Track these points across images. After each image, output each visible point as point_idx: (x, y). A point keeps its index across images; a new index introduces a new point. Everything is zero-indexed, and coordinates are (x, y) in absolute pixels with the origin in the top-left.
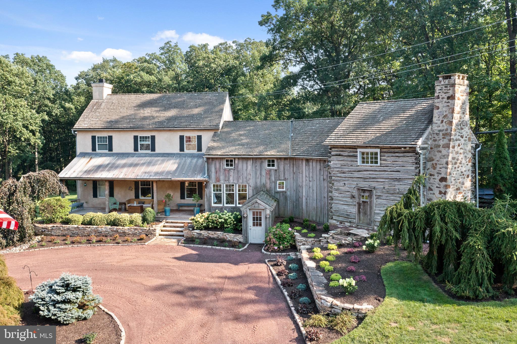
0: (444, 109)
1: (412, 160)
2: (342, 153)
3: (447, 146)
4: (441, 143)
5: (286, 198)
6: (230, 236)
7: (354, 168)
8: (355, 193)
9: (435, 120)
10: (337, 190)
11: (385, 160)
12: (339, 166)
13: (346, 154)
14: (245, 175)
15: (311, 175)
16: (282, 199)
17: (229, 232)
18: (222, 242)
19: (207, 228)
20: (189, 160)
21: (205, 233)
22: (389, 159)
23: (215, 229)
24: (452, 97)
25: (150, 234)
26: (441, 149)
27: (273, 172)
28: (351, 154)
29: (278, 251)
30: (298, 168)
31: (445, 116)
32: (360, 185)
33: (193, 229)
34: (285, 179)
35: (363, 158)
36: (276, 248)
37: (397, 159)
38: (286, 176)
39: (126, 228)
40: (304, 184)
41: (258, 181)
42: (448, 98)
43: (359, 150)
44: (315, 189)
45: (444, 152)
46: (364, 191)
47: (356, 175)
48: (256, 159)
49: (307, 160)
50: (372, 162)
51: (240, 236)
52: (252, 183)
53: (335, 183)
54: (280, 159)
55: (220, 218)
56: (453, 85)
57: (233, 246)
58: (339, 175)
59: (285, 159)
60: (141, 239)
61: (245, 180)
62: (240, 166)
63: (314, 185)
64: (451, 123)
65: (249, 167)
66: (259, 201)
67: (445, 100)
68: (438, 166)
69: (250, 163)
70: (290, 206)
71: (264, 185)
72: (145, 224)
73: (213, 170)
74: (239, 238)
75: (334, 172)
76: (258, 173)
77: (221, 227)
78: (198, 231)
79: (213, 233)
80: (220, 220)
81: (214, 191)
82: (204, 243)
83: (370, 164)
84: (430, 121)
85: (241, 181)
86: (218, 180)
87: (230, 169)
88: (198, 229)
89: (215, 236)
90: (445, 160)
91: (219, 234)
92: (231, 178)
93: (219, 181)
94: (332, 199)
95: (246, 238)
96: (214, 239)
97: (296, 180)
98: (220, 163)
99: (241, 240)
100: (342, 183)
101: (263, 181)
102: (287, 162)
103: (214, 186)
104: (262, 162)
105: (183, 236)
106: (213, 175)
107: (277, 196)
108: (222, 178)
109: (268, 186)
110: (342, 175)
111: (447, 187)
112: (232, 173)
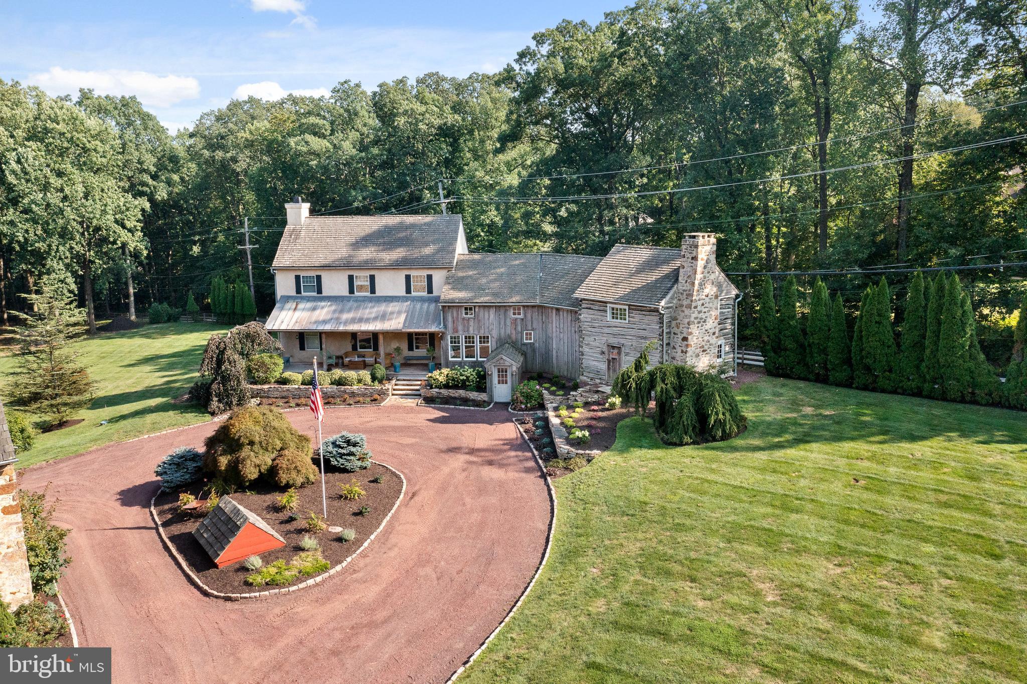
0: (689, 269)
1: (656, 319)
2: (592, 307)
3: (689, 307)
4: (685, 303)
5: (534, 350)
6: (473, 395)
7: (604, 324)
8: (605, 349)
9: (680, 279)
10: (588, 345)
11: (633, 317)
12: (589, 320)
13: (597, 308)
14: (487, 325)
15: (562, 326)
16: (529, 351)
17: (472, 390)
18: (465, 401)
19: (447, 386)
20: (418, 306)
21: (444, 392)
22: (637, 317)
23: (455, 387)
24: (695, 258)
25: (383, 394)
26: (684, 308)
27: (519, 322)
28: (602, 308)
29: (526, 410)
30: (548, 317)
31: (689, 277)
32: (609, 341)
33: (431, 388)
34: (533, 330)
35: (613, 313)
36: (523, 406)
37: (643, 317)
38: (534, 326)
39: (355, 387)
40: (554, 335)
41: (503, 331)
42: (693, 258)
43: (608, 305)
44: (566, 341)
45: (687, 312)
46: (613, 347)
47: (606, 330)
48: (500, 307)
49: (558, 310)
50: (621, 319)
51: (484, 394)
52: (495, 333)
53: (586, 338)
54: (528, 306)
55: (462, 375)
56: (697, 247)
57: (477, 406)
58: (590, 329)
59: (533, 307)
60: (375, 400)
61: (487, 330)
62: (481, 314)
63: (565, 337)
64: (693, 284)
65: (492, 316)
66: (504, 358)
67: (690, 260)
68: (681, 326)
69: (492, 311)
70: (538, 360)
71: (510, 337)
72: (376, 383)
73: (450, 319)
74: (483, 397)
75: (585, 326)
76: (502, 323)
77: (463, 385)
78: (437, 390)
79: (454, 391)
80: (462, 378)
81: (451, 342)
82: (446, 403)
83: (619, 321)
84: (676, 281)
85: (482, 332)
86: (456, 330)
87: (469, 319)
88: (436, 387)
89: (457, 395)
90: (686, 321)
91: (462, 393)
92: (471, 329)
93: (457, 332)
94: (583, 355)
95: (491, 397)
96: (455, 398)
97: (545, 330)
98: (457, 312)
99: (486, 399)
100: (592, 338)
101: (508, 332)
102: (536, 310)
103: (451, 338)
104: (506, 310)
105: (420, 395)
106: (450, 325)
107: (524, 348)
108: (460, 328)
109: (514, 336)
110: (593, 330)
111: (687, 346)
112: (471, 323)
